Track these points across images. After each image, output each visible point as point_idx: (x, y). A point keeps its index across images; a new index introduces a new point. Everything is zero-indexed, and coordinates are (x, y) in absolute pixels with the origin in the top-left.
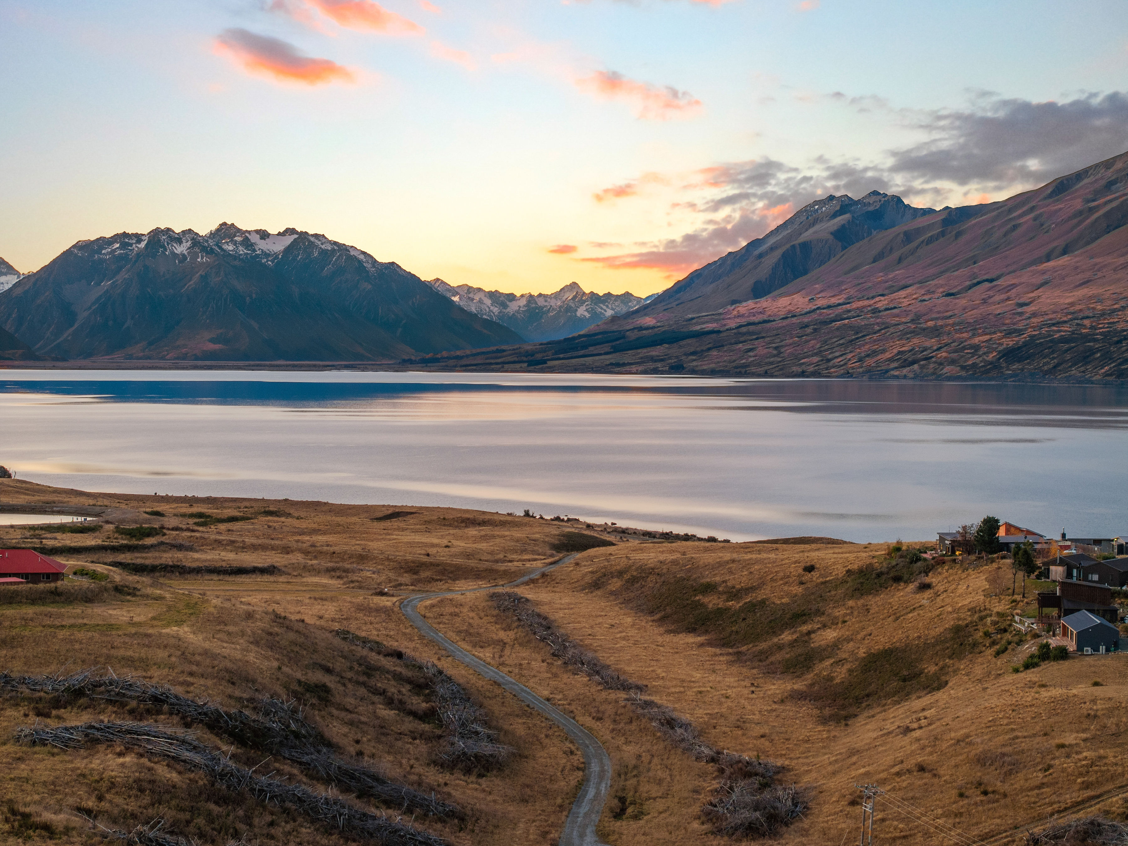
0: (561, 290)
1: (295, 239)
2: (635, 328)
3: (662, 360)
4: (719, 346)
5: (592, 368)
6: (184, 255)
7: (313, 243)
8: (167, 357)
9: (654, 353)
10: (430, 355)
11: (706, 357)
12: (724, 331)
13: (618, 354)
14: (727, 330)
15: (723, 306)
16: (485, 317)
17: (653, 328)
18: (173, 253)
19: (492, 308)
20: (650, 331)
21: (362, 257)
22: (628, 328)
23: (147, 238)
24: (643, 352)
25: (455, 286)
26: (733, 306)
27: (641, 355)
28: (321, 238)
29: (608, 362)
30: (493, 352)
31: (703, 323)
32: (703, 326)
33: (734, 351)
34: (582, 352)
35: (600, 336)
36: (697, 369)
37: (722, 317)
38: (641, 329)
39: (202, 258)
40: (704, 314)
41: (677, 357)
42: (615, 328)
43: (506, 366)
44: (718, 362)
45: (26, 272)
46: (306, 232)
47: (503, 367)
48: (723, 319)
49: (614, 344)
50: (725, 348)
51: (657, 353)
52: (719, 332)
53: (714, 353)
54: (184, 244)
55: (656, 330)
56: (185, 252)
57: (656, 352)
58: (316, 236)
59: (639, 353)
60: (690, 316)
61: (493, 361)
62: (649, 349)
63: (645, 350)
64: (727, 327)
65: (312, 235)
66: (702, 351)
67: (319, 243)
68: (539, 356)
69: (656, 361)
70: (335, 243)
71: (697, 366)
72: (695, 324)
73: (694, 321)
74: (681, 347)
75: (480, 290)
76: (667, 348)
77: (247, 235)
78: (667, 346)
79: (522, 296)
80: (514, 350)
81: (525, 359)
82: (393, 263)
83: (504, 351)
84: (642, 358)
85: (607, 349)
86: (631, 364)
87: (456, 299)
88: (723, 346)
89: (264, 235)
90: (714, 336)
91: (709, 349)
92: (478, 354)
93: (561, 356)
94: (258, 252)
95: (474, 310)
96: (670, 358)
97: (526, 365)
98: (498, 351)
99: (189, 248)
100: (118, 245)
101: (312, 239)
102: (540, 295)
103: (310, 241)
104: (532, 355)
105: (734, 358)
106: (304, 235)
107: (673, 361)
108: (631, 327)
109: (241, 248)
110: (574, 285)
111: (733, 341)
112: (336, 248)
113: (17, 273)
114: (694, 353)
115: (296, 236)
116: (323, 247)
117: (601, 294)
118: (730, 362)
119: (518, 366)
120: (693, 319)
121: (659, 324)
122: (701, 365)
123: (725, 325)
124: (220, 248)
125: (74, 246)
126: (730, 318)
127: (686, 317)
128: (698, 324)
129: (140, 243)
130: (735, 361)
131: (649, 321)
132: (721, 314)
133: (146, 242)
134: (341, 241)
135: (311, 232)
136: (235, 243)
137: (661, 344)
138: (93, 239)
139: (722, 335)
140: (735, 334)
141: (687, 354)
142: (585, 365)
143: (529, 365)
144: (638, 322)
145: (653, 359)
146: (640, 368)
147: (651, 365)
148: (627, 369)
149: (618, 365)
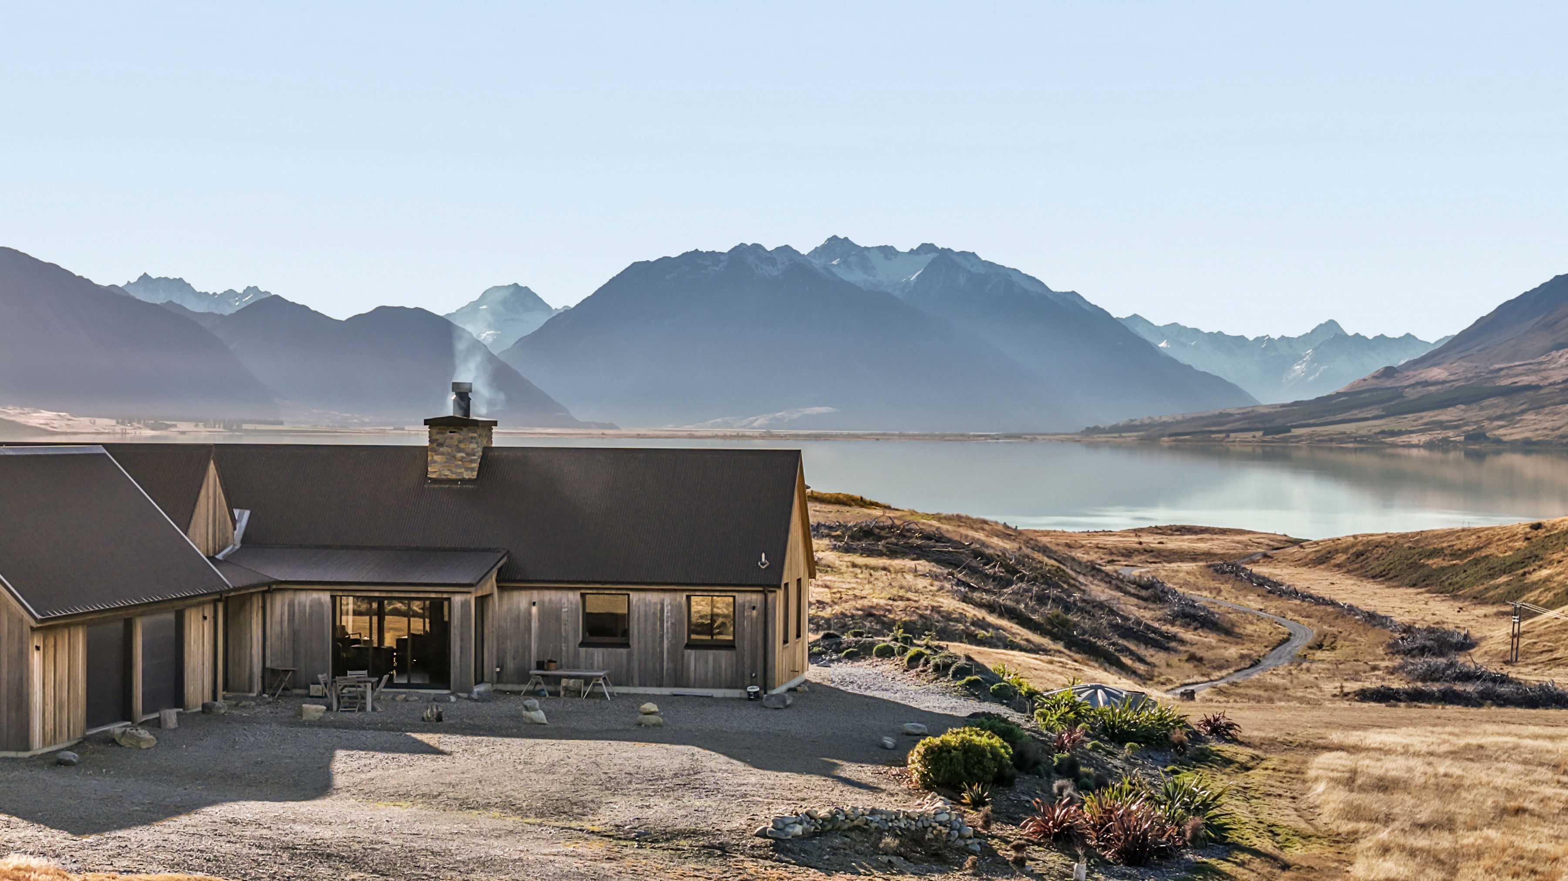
0: (1313, 331)
1: (934, 260)
2: (1417, 384)
3: (1456, 427)
4: (1537, 407)
5: (1355, 438)
6: (777, 281)
7: (958, 264)
9: (1443, 418)
10: (1124, 422)
11: (1518, 422)
12: (1545, 386)
13: (1392, 418)
14: (1550, 384)
15: (1547, 351)
16: (1203, 370)
17: (1444, 382)
18: (763, 278)
19: (1213, 356)
20: (1439, 387)
21: (1028, 283)
22: (1407, 383)
23: (726, 258)
24: (1428, 416)
25: (1161, 325)
26: (1561, 352)
27: (1425, 420)
28: (970, 258)
29: (1378, 430)
30: (1215, 417)
31: (1517, 376)
32: (1516, 380)
33: (1559, 413)
34: (1340, 417)
35: (1367, 395)
36: (1505, 439)
37: (1543, 367)
38: (1426, 384)
39: (803, 286)
40: (1517, 363)
41: (1476, 422)
42: (1388, 383)
43: (1233, 435)
44: (1536, 430)
45: (559, 307)
46: (949, 249)
47: (1228, 436)
48: (1545, 370)
49: (1386, 405)
50: (1547, 410)
51: (1450, 418)
52: (1537, 387)
53: (1530, 416)
54: (779, 266)
55: (1448, 385)
56: (780, 278)
57: (1446, 415)
58: (963, 254)
59: (1422, 418)
60: (1498, 366)
61: (1214, 429)
62: (1436, 412)
63: (1431, 413)
64: (1550, 381)
65: (958, 254)
66: (1514, 414)
67: (967, 264)
68: (1279, 423)
69: (1446, 428)
70: (990, 265)
71: (1505, 435)
72: (1504, 376)
73: (1503, 373)
74: (1482, 409)
75: (1196, 331)
76: (1463, 410)
77: (866, 253)
78: (1463, 407)
79: (1257, 339)
80: (1244, 413)
81: (1259, 427)
82: (1073, 293)
83: (1230, 416)
84: (1426, 424)
85: (1375, 413)
86: (1412, 432)
87: (1163, 345)
88: (1543, 407)
89: (888, 251)
90: (1529, 393)
91: (1523, 412)
92: (1194, 419)
93: (1312, 421)
94: (882, 277)
95: (1185, 360)
96: (1467, 424)
97: (1259, 434)
98: (1221, 415)
99: (784, 272)
100: (685, 268)
101: (958, 259)
102: (1283, 338)
103: (954, 262)
104: (1270, 422)
105: (1558, 424)
106: (946, 253)
107: (1470, 428)
108: (1412, 381)
109: (857, 271)
110: (1332, 324)
111: (1558, 400)
112: (991, 271)
113: (548, 308)
114: (1500, 418)
115: (936, 255)
116: (974, 270)
117: (1370, 337)
118: (1553, 430)
119: (1249, 435)
120: (1501, 369)
121: (1452, 378)
122: (1511, 434)
123: (1546, 378)
124: (829, 272)
125: (627, 270)
126: (1554, 369)
127: (1492, 368)
128: (1508, 376)
129: (716, 265)
130: (1559, 428)
131: (1437, 373)
132: (1541, 363)
133: (724, 263)
134: (998, 262)
135: (957, 249)
136: (850, 264)
137: (1454, 405)
138: (652, 259)
139: (1542, 392)
140: (1561, 390)
141: (1491, 419)
142: (1344, 433)
143: (1265, 434)
144: (1423, 375)
145: (1441, 425)
146: (1424, 438)
147: (1439, 434)
148: (1405, 438)
149: (1393, 433)
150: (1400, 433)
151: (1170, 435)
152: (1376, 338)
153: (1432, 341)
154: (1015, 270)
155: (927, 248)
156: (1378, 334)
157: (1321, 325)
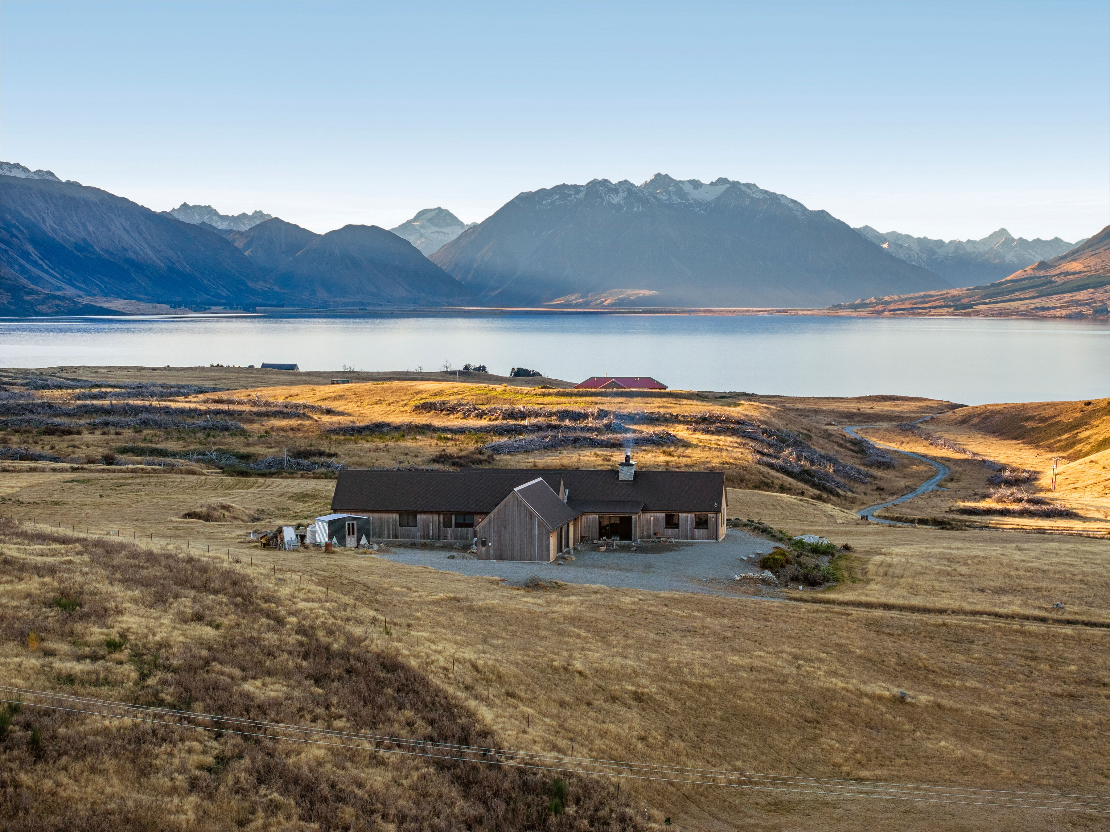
0: (991, 236)
1: (727, 189)
2: (1061, 274)
3: (1087, 304)
5: (1017, 312)
6: (620, 205)
7: (744, 192)
8: (605, 303)
9: (1078, 298)
10: (858, 301)
13: (1043, 298)
16: (913, 263)
17: (1080, 273)
18: (610, 203)
19: (920, 254)
20: (1077, 276)
21: (791, 205)
22: (1054, 273)
23: (585, 189)
24: (1067, 297)
25: (885, 233)
27: (1066, 300)
28: (752, 188)
29: (1033, 306)
30: (921, 297)
34: (1007, 297)
35: (1026, 282)
38: (1067, 274)
39: (638, 208)
41: (1102, 301)
42: (1042, 273)
43: (933, 311)
45: (469, 223)
46: (738, 182)
47: (930, 311)
49: (1039, 288)
51: (1082, 298)
54: (621, 194)
55: (1082, 274)
56: (622, 202)
57: (1081, 296)
58: (747, 185)
59: (1064, 298)
61: (919, 306)
62: (1074, 294)
63: (1070, 295)
65: (744, 185)
67: (750, 192)
68: (965, 301)
69: (1080, 305)
70: (766, 192)
74: (1106, 291)
75: (908, 237)
76: (1092, 293)
77: (681, 185)
78: (1092, 290)
79: (951, 242)
80: (941, 295)
81: (952, 304)
82: (823, 211)
83: (932, 296)
84: (1067, 302)
85: (1032, 294)
86: (1056, 308)
87: (885, 246)
89: (696, 184)
92: (906, 299)
93: (987, 301)
94: (691, 201)
95: (902, 256)
96: (1095, 302)
97: (952, 309)
98: (925, 296)
99: (625, 198)
100: (558, 197)
101: (744, 188)
102: (969, 241)
103: (741, 191)
104: (959, 300)
106: (735, 184)
107: (1097, 305)
108: (1058, 272)
109: (674, 198)
110: (1003, 231)
112: (767, 196)
113: (461, 224)
115: (728, 186)
116: (754, 196)
117: (1030, 240)
119: (944, 311)
121: (1085, 269)
124: (655, 197)
125: (517, 198)
129: (578, 194)
131: (1075, 266)
133: (584, 193)
134: (772, 190)
135: (743, 181)
136: (669, 193)
137: (1086, 289)
138: (533, 191)
142: (1009, 309)
143: (955, 310)
144: (1065, 268)
145: (1078, 303)
146: (1065, 312)
147: (1076, 309)
148: (1052, 312)
149: (1043, 309)
150: (1049, 309)
151: (890, 311)
152: (1034, 241)
153: (1073, 242)
154: (783, 195)
155: (722, 181)
156: (1036, 238)
157: (995, 232)
